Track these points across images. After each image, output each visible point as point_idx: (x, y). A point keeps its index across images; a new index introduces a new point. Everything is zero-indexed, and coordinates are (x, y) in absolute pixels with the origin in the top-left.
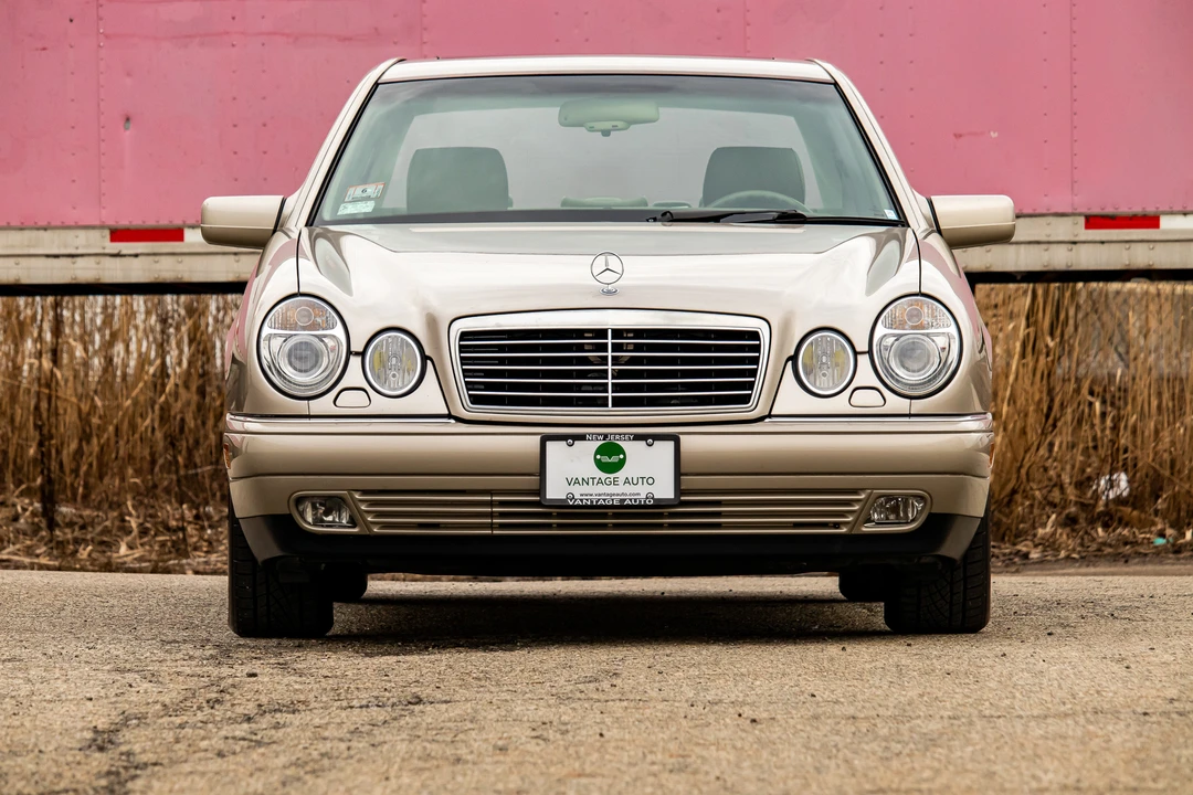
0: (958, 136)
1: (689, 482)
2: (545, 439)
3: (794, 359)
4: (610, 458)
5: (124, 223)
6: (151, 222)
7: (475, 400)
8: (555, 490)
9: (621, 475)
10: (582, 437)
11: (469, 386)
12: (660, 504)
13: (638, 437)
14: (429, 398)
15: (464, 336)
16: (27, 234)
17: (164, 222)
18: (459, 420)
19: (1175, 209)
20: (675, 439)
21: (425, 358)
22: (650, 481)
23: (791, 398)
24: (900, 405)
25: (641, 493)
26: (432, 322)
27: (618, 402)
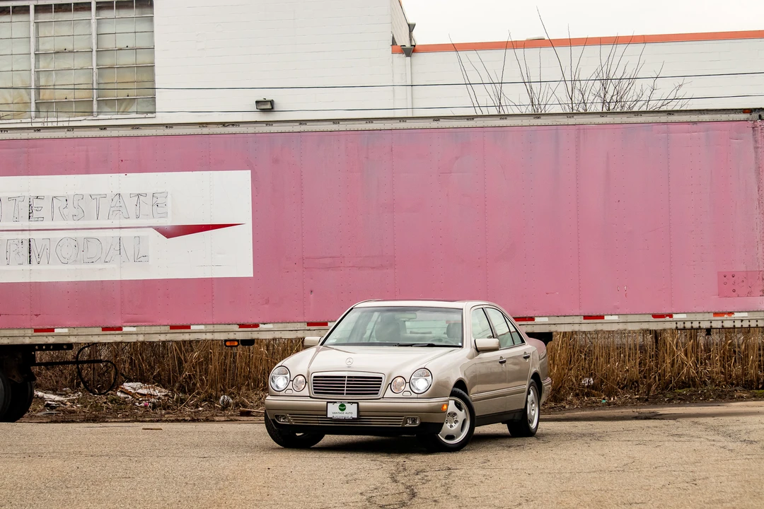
1: (362, 413)
2: (328, 402)
3: (391, 384)
4: (342, 408)
5: (311, 321)
6: (318, 321)
7: (315, 393)
8: (329, 415)
9: (345, 411)
10: (336, 402)
11: (314, 389)
12: (353, 419)
13: (349, 403)
14: (306, 392)
15: (315, 377)
16: (284, 324)
17: (322, 321)
18: (311, 397)
19: (609, 314)
20: (357, 403)
21: (306, 382)
22: (352, 413)
23: (389, 394)
24: (415, 395)
25: (349, 416)
26: (308, 373)
27: (347, 394)
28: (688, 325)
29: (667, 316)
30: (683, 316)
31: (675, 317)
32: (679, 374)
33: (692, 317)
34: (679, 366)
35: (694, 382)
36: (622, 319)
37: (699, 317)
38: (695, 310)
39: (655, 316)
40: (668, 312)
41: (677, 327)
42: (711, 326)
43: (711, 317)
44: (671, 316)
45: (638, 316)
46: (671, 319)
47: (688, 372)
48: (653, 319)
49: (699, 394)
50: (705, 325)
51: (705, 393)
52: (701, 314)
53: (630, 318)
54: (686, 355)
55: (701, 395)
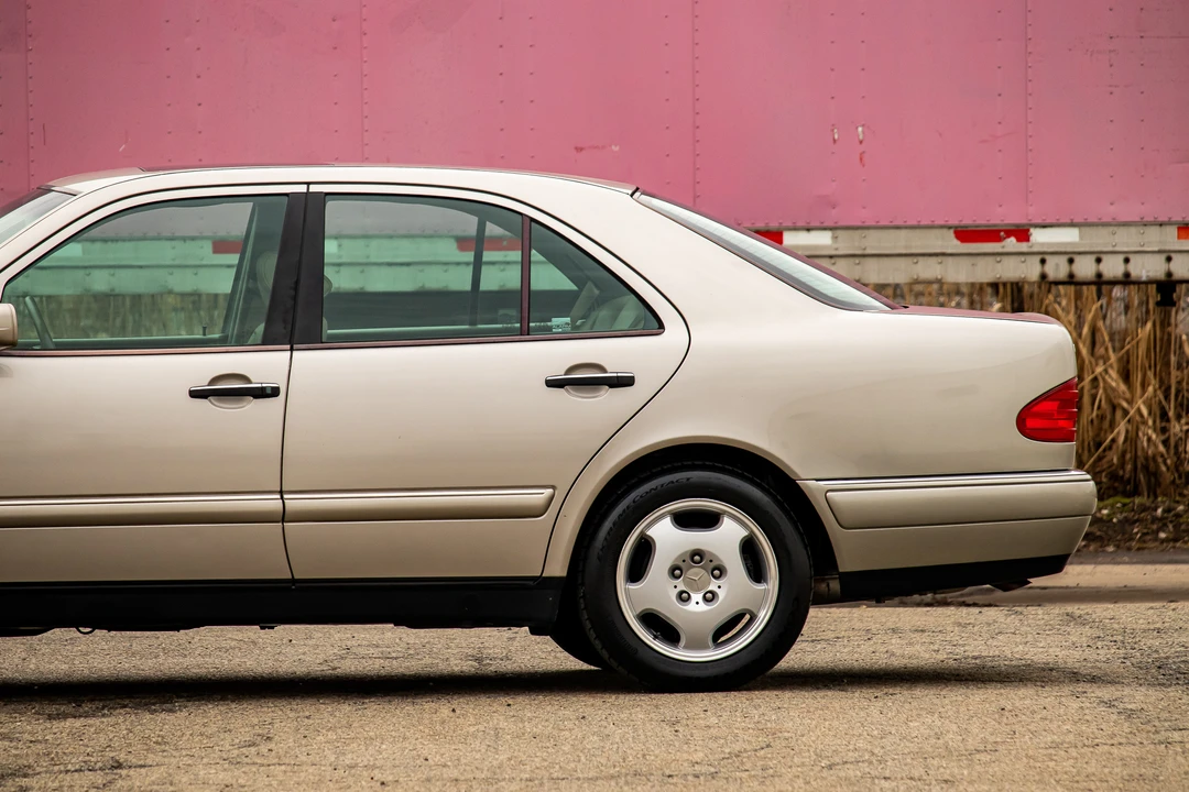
0: (579, 149)
19: (800, 224)
28: (1084, 268)
29: (1009, 233)
30: (1067, 237)
31: (1040, 237)
32: (1098, 445)
33: (1100, 239)
34: (1102, 418)
35: (1153, 475)
36: (847, 244)
37: (1126, 239)
38: (1109, 212)
39: (964, 235)
40: (1013, 218)
41: (1043, 276)
42: (1169, 274)
43: (1170, 238)
44: (1022, 234)
45: (903, 233)
46: (1023, 247)
47: (1131, 439)
48: (954, 245)
49: (1155, 519)
50: (1148, 268)
51: (1178, 516)
52: (1133, 230)
53: (876, 241)
54: (1126, 376)
55: (1162, 523)
